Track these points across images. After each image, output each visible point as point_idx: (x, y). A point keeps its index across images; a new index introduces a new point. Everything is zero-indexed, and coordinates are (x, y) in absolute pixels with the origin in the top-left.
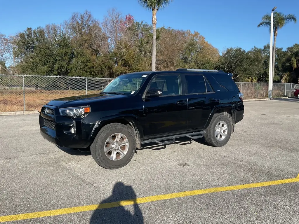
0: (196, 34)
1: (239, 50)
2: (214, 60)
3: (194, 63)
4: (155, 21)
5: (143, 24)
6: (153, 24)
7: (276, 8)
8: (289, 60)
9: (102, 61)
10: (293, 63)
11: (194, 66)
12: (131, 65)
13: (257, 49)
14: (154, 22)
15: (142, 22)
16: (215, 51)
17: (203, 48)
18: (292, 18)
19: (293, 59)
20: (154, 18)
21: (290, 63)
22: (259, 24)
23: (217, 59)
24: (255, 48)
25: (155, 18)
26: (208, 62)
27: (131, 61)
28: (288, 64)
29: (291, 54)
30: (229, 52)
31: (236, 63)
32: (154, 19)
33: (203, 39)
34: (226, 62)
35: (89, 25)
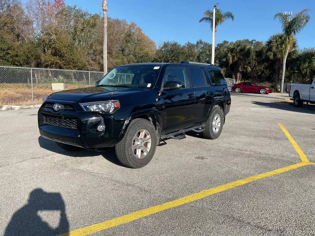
0: (133, 25)
1: (175, 44)
2: (152, 54)
3: (132, 55)
4: (106, 7)
5: (76, 8)
6: (103, 10)
7: (217, 4)
8: (226, 56)
9: (28, 49)
10: (229, 59)
11: (132, 58)
12: (64, 54)
13: (191, 44)
14: (104, 8)
15: (75, 6)
16: (152, 43)
17: (140, 40)
18: (230, 15)
19: (229, 55)
20: (104, 4)
21: (226, 59)
22: (200, 20)
23: (155, 53)
24: (189, 43)
25: (106, 3)
26: (147, 54)
27: (64, 50)
28: (224, 60)
29: (227, 50)
30: (166, 45)
31: (172, 57)
32: (104, 5)
33: (140, 30)
34: (163, 56)
35: (10, 5)
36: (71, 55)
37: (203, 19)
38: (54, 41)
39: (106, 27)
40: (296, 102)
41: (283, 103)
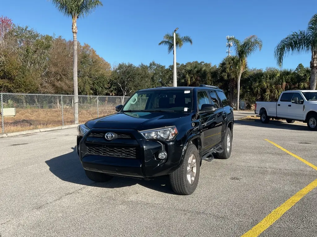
0: (87, 46)
1: (130, 66)
2: (108, 76)
3: (87, 77)
4: (76, 29)
5: (28, 29)
6: (73, 32)
7: (177, 29)
8: (184, 77)
10: (188, 80)
11: (87, 80)
12: (15, 77)
13: (144, 66)
14: (74, 31)
15: (27, 27)
16: (107, 65)
17: (96, 61)
18: (189, 40)
19: (187, 76)
20: (74, 26)
21: (185, 80)
22: (160, 42)
23: (110, 74)
24: (142, 64)
26: (102, 76)
27: (14, 73)
28: (183, 81)
29: (185, 72)
30: (121, 67)
31: (128, 78)
32: (74, 28)
33: (94, 52)
34: (119, 77)
36: (23, 77)
37: (162, 42)
38: (3, 63)
39: (76, 49)
40: (263, 118)
41: (249, 120)
